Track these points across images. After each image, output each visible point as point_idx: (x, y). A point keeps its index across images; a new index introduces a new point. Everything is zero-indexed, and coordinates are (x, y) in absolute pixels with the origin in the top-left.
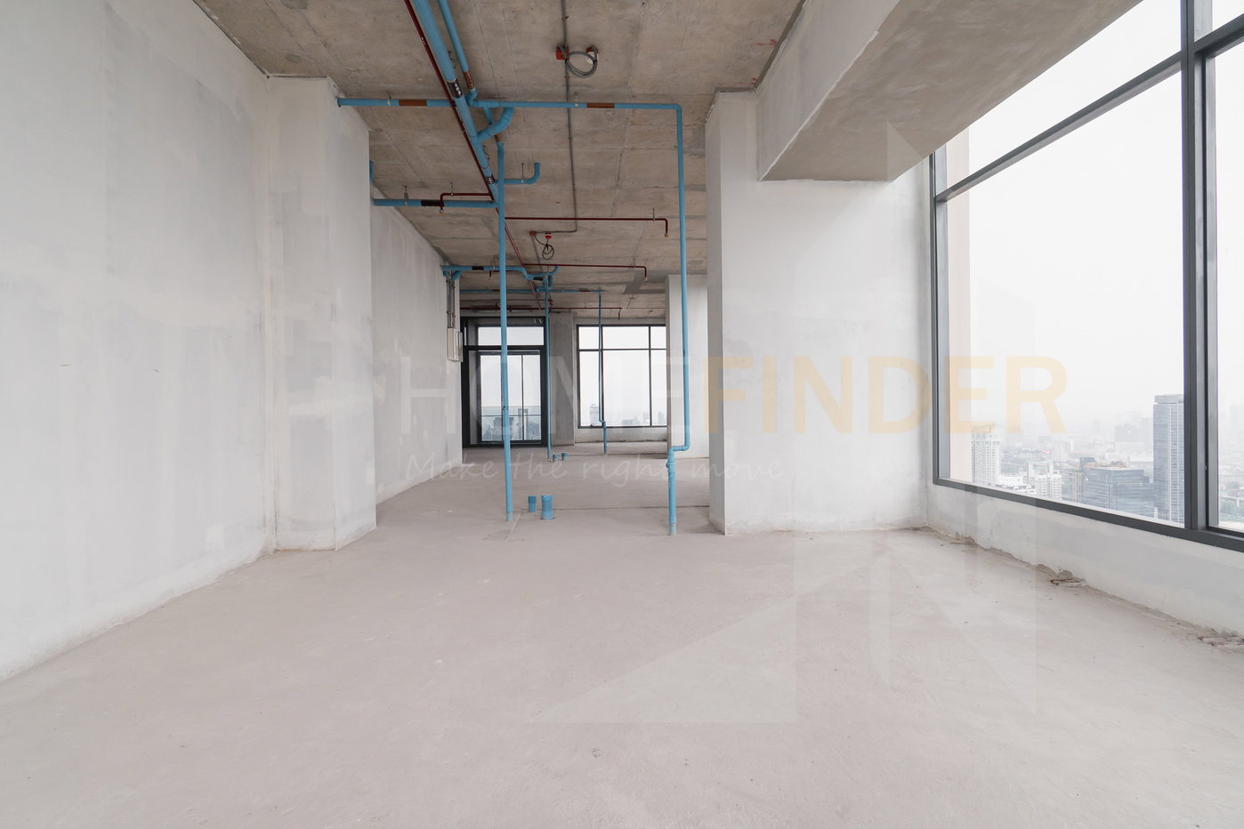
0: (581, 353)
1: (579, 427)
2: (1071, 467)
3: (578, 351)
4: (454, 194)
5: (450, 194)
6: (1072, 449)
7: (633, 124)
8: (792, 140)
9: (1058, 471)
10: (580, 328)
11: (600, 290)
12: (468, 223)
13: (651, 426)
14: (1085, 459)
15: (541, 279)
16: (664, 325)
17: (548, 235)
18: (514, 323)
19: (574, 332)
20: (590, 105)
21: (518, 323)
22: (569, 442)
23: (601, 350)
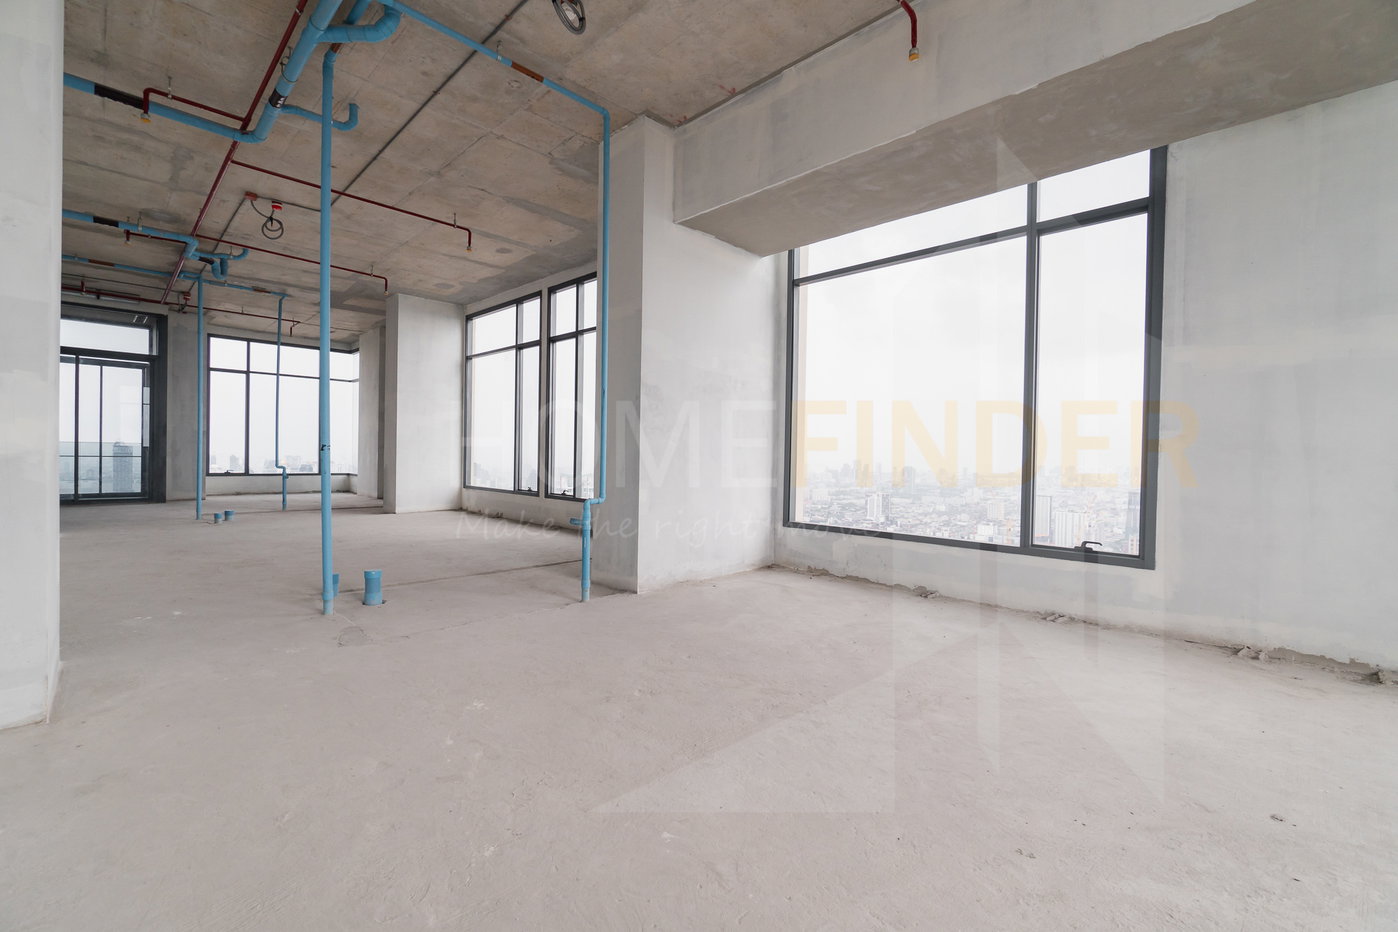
1: (208, 474)
3: (208, 369)
4: (174, 98)
5: (165, 95)
7: (530, 109)
8: (748, 195)
10: (212, 339)
11: (283, 295)
12: (137, 148)
15: (211, 262)
16: (317, 348)
17: (277, 204)
18: (99, 316)
19: (203, 342)
20: (516, 66)
21: (108, 318)
23: (246, 373)
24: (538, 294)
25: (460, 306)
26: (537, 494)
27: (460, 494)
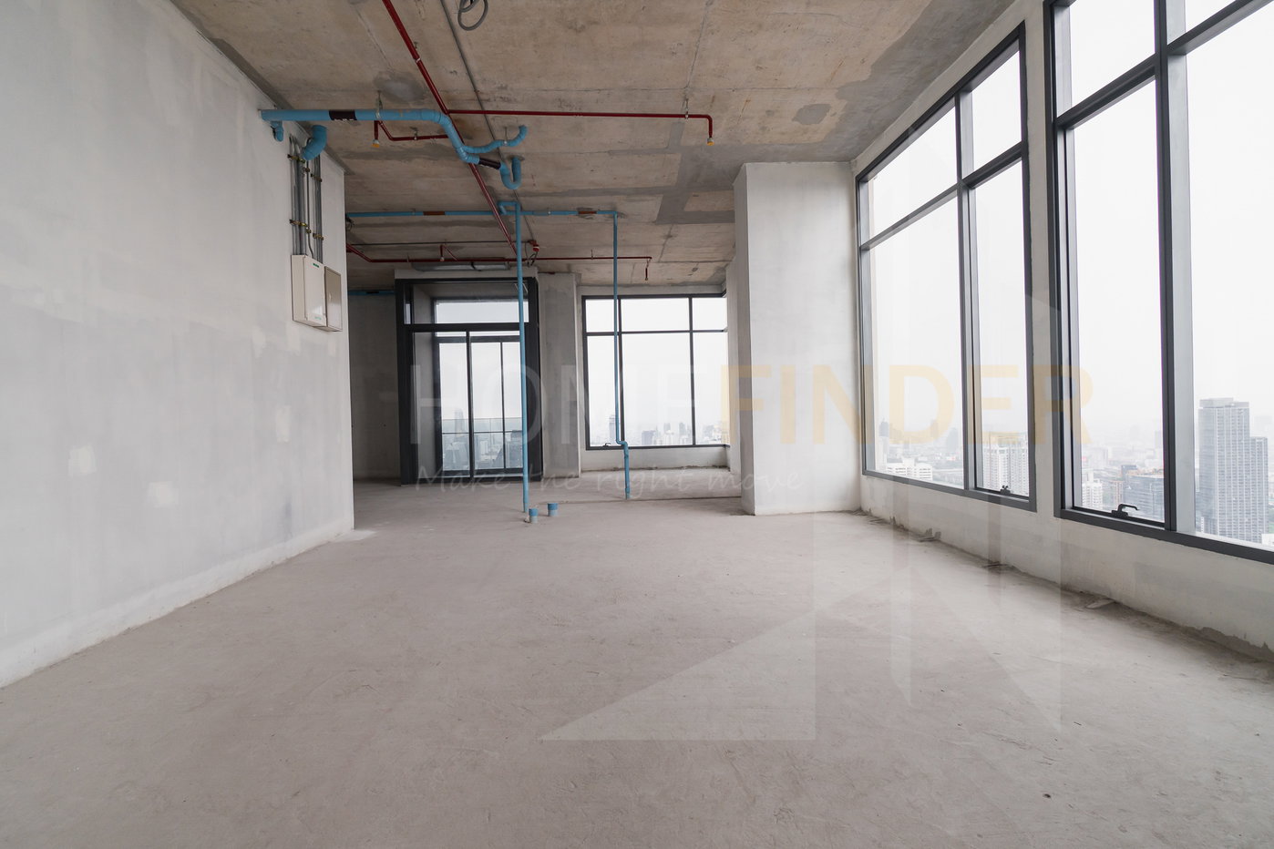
0: (589, 338)
1: (588, 448)
2: (1111, 475)
3: (585, 335)
6: (1110, 456)
9: (1098, 480)
10: (587, 302)
11: (614, 213)
13: (694, 445)
14: (1127, 466)
19: (577, 308)
22: (573, 473)
23: (618, 334)
24: (1018, 36)
25: (846, 160)
26: (1030, 504)
27: (858, 486)
